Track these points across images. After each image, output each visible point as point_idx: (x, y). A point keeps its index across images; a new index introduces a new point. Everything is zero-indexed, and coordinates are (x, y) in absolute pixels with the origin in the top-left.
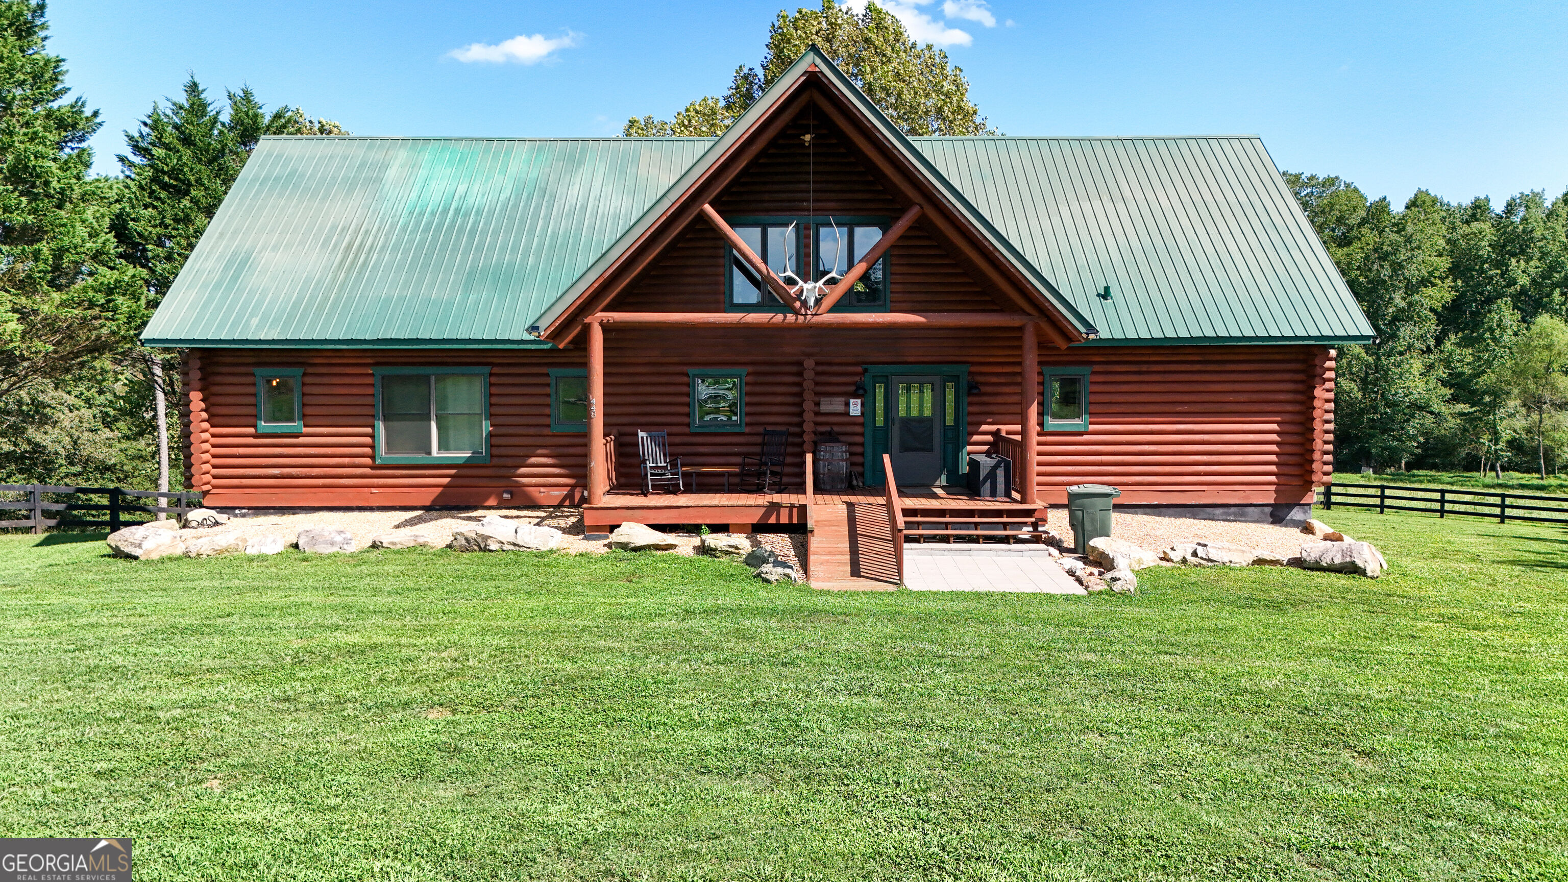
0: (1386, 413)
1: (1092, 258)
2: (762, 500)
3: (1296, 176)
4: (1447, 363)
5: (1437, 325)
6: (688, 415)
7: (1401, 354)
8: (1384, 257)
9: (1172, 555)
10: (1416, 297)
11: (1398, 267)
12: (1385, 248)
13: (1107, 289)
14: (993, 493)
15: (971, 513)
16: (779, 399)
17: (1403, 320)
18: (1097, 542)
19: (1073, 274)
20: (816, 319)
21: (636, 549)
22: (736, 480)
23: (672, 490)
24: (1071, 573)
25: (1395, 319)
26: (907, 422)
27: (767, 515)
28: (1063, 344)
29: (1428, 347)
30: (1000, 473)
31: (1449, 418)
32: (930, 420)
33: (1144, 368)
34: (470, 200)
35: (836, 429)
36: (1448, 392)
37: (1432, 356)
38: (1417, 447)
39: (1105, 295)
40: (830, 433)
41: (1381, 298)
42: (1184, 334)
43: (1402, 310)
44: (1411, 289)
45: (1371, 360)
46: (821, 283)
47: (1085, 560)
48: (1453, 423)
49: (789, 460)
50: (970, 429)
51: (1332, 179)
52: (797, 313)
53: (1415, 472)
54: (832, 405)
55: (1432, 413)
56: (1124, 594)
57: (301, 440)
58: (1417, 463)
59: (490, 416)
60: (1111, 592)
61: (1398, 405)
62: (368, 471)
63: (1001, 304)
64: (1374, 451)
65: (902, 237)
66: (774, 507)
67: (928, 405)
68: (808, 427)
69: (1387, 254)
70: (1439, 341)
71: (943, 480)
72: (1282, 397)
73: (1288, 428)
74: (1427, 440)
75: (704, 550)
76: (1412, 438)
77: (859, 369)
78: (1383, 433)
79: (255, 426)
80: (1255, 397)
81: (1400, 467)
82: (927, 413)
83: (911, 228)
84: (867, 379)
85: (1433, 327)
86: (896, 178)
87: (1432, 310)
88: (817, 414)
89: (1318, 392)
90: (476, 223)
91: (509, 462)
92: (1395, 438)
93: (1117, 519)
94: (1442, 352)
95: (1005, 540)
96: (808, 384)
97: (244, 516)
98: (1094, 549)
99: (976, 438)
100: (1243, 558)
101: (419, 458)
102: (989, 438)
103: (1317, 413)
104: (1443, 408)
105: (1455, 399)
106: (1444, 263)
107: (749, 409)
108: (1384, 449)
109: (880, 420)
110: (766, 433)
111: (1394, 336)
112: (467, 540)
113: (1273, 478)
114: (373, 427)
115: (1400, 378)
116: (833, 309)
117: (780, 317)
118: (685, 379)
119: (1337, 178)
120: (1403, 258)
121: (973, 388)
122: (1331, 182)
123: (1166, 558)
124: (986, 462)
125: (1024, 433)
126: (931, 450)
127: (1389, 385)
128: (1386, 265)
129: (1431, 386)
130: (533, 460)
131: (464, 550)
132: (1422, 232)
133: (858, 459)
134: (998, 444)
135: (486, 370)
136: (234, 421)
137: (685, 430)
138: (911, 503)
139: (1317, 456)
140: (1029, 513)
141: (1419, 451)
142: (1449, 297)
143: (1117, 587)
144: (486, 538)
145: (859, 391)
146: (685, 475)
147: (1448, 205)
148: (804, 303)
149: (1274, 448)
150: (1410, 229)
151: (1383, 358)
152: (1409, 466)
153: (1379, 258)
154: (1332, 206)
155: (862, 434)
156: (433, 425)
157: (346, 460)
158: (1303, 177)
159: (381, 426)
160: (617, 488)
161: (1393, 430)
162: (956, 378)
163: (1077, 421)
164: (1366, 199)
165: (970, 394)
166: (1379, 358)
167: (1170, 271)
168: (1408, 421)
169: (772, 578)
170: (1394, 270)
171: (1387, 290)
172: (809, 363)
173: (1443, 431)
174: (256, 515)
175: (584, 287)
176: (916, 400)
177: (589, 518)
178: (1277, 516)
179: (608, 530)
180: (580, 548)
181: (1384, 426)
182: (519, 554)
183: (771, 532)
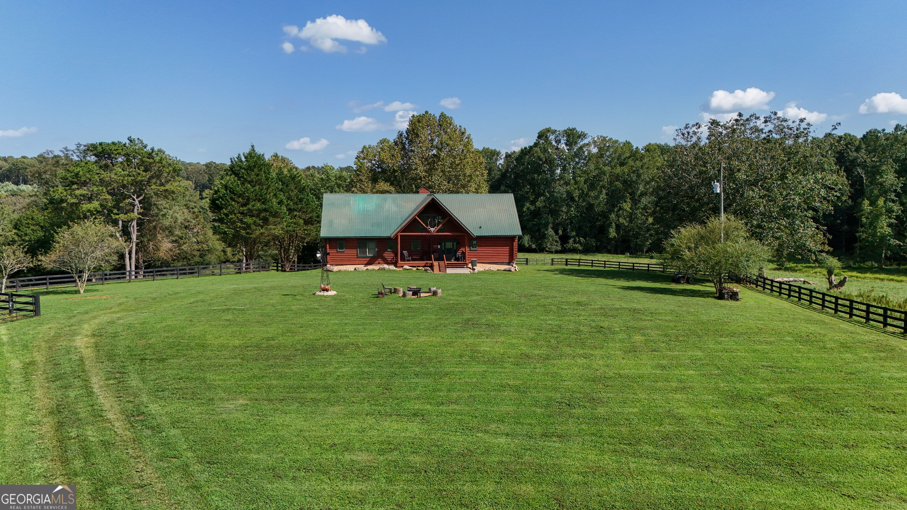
1: (479, 220)
2: (425, 262)
6: (411, 248)
9: (486, 269)
14: (461, 260)
16: (426, 245)
18: (474, 267)
19: (476, 223)
20: (434, 234)
21: (407, 269)
22: (419, 259)
23: (409, 261)
24: (470, 271)
26: (448, 249)
27: (425, 264)
28: (470, 237)
30: (462, 257)
32: (451, 248)
33: (487, 240)
34: (368, 208)
35: (436, 250)
39: (480, 228)
42: (492, 234)
46: (434, 228)
47: (472, 270)
49: (428, 256)
52: (431, 233)
54: (435, 246)
57: (345, 253)
59: (377, 249)
61: (642, 228)
62: (356, 258)
63: (463, 232)
64: (631, 246)
65: (446, 222)
66: (427, 263)
67: (451, 246)
68: (431, 250)
71: (454, 258)
72: (509, 244)
73: (510, 249)
75: (417, 269)
77: (439, 241)
79: (337, 250)
80: (505, 244)
83: (448, 220)
84: (441, 242)
86: (445, 212)
88: (433, 248)
89: (514, 243)
91: (380, 256)
93: (478, 264)
96: (431, 244)
101: (365, 256)
102: (460, 252)
103: (514, 247)
107: (421, 247)
109: (443, 249)
110: (425, 251)
112: (382, 268)
113: (508, 257)
114: (357, 251)
116: (436, 232)
117: (428, 233)
118: (410, 242)
120: (641, 172)
121: (459, 243)
122: (617, 141)
123: (484, 270)
124: (460, 256)
128: (636, 174)
131: (381, 270)
132: (650, 161)
133: (439, 255)
134: (462, 252)
135: (376, 241)
136: (334, 249)
137: (410, 251)
138: (448, 262)
143: (475, 273)
145: (440, 245)
146: (411, 258)
149: (508, 253)
150: (645, 160)
153: (633, 172)
155: (440, 251)
156: (367, 250)
157: (353, 256)
159: (359, 250)
160: (401, 260)
162: (455, 242)
163: (472, 249)
165: (457, 245)
167: (492, 223)
169: (430, 272)
172: (431, 239)
174: (337, 266)
175: (398, 230)
176: (449, 245)
177: (398, 265)
178: (509, 264)
179: (402, 267)
180: (398, 269)
181: (636, 236)
182: (390, 270)
183: (428, 266)
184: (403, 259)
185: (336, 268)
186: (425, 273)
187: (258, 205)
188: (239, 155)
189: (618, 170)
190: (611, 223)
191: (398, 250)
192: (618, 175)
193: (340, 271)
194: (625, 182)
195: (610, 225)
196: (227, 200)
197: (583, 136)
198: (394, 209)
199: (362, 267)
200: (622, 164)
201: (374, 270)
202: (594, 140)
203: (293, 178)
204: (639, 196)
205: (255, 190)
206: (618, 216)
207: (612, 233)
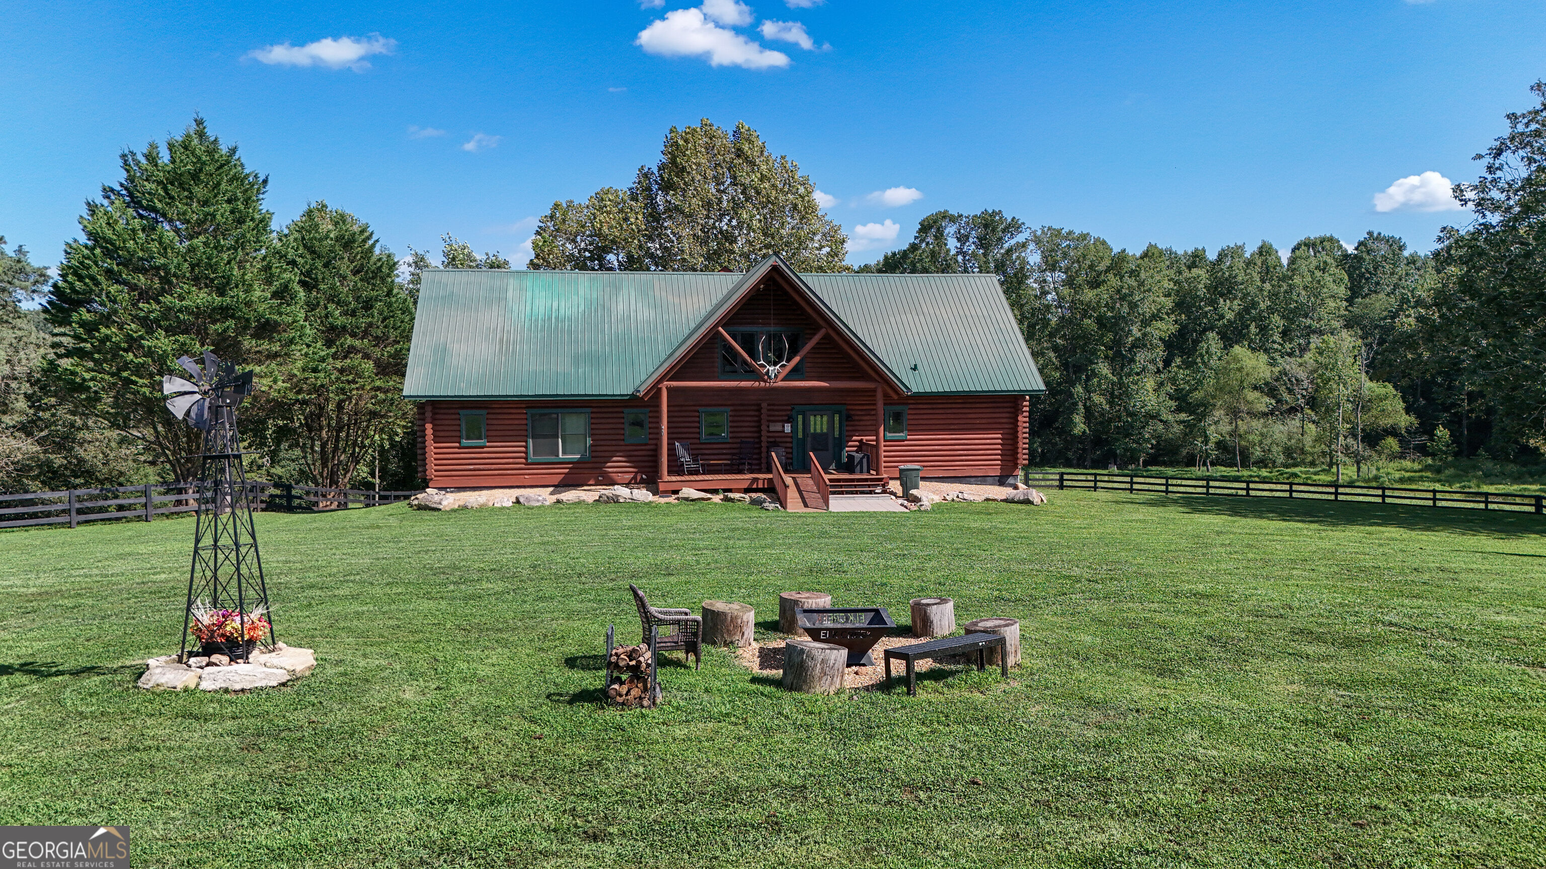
0: (1127, 421)
1: (908, 348)
2: (748, 476)
3: (1058, 231)
4: (1173, 381)
5: (1164, 351)
6: (699, 433)
7: (1138, 374)
8: (1123, 298)
9: (947, 498)
10: (1148, 329)
11: (1133, 306)
12: (1124, 291)
13: (915, 365)
14: (861, 472)
15: (853, 480)
16: (747, 424)
17: (1139, 347)
18: (914, 492)
19: (898, 356)
20: (775, 385)
21: (693, 500)
22: (728, 468)
23: (697, 473)
24: (902, 505)
25: (1134, 346)
26: (815, 436)
27: (752, 483)
28: (896, 397)
29: (1158, 368)
30: (865, 461)
31: (1175, 425)
32: (826, 434)
33: (934, 406)
34: (562, 312)
35: (778, 440)
36: (1173, 404)
37: (1162, 376)
38: (1151, 449)
39: (915, 368)
40: (775, 442)
41: (1122, 329)
42: (954, 389)
43: (1138, 339)
44: (1145, 323)
45: (1115, 379)
46: (778, 367)
47: (908, 500)
48: (1177, 429)
49: (755, 456)
50: (848, 438)
51: (1085, 235)
52: (765, 381)
53: (1149, 468)
54: (776, 427)
55: (1161, 421)
56: (926, 511)
57: (486, 449)
58: (1153, 460)
59: (592, 435)
60: (920, 511)
61: (1136, 415)
62: (523, 466)
63: (865, 377)
64: (1118, 451)
65: (817, 343)
66: (756, 480)
67: (825, 427)
68: (764, 439)
69: (1125, 295)
70: (1167, 363)
71: (833, 466)
72: (1004, 420)
73: (1006, 436)
74: (1158, 442)
75: (727, 499)
76: (1147, 441)
77: (789, 408)
78: (1126, 437)
79: (460, 443)
80: (990, 421)
81: (1139, 464)
82: (825, 431)
83: (822, 339)
84: (794, 413)
85: (1161, 353)
86: (814, 315)
87: (1161, 339)
88: (769, 432)
89: (1020, 418)
90: (570, 326)
91: (602, 460)
92: (1134, 441)
93: (921, 484)
94: (1170, 372)
95: (871, 492)
96: (763, 417)
97: (452, 492)
98: (912, 494)
99: (850, 443)
100: (979, 499)
101: (552, 458)
102: (857, 443)
103: (1020, 429)
104: (1170, 417)
105: (1179, 410)
106: (1169, 303)
107: (732, 430)
108: (1126, 450)
109: (800, 435)
110: (742, 442)
111: (1132, 360)
112: (608, 497)
113: (999, 462)
114: (526, 442)
115: (1137, 394)
116: (784, 379)
117: (757, 383)
118: (697, 414)
119: (1088, 234)
120: (1137, 298)
121: (849, 418)
122: (1084, 237)
123: (945, 499)
124: (858, 456)
125: (877, 440)
126: (827, 450)
127: (1129, 399)
128: (1125, 304)
129: (1161, 400)
130: (615, 459)
131: (606, 502)
132: (1152, 278)
133: (790, 456)
134: (861, 446)
135: (589, 410)
136: (448, 439)
137: (698, 441)
138: (825, 477)
139: (1020, 450)
140: (881, 480)
141: (1152, 451)
142: (1173, 328)
143: (922, 508)
144: (617, 496)
145: (790, 419)
146: (703, 465)
147: (1176, 254)
148: (769, 377)
149: (1000, 447)
150: (1143, 275)
151: (1124, 378)
152: (1146, 463)
153: (1120, 299)
154: (1084, 256)
155: (791, 442)
156: (560, 440)
157: (511, 460)
158: (1063, 232)
159: (530, 441)
160: (670, 473)
161: (1132, 435)
162: (839, 412)
163: (901, 434)
164: (1111, 249)
165: (847, 420)
166: (1121, 378)
167: (947, 355)
168: (1143, 427)
169: (770, 508)
170: (1131, 308)
171: (1126, 324)
172: (764, 405)
173: (1170, 435)
174: (459, 492)
175: (662, 370)
176: (819, 424)
177: (662, 487)
178: (1001, 481)
179: (676, 492)
180: (663, 500)
181: (1126, 432)
182: (634, 504)
183: (757, 490)
184: (676, 468)
185: (450, 500)
186: (755, 513)
187: (201, 297)
188: (153, 146)
189: (1089, 295)
190: (1076, 404)
191: (659, 439)
192: (1088, 304)
193: (464, 508)
194: (1101, 322)
195: (1073, 408)
196: (93, 278)
197: (1014, 226)
198: (645, 313)
199: (544, 496)
200: (1095, 284)
201: (580, 503)
202: (1035, 236)
203: (347, 242)
204: (1130, 350)
205: (192, 250)
206: (1088, 390)
207: (1080, 426)
